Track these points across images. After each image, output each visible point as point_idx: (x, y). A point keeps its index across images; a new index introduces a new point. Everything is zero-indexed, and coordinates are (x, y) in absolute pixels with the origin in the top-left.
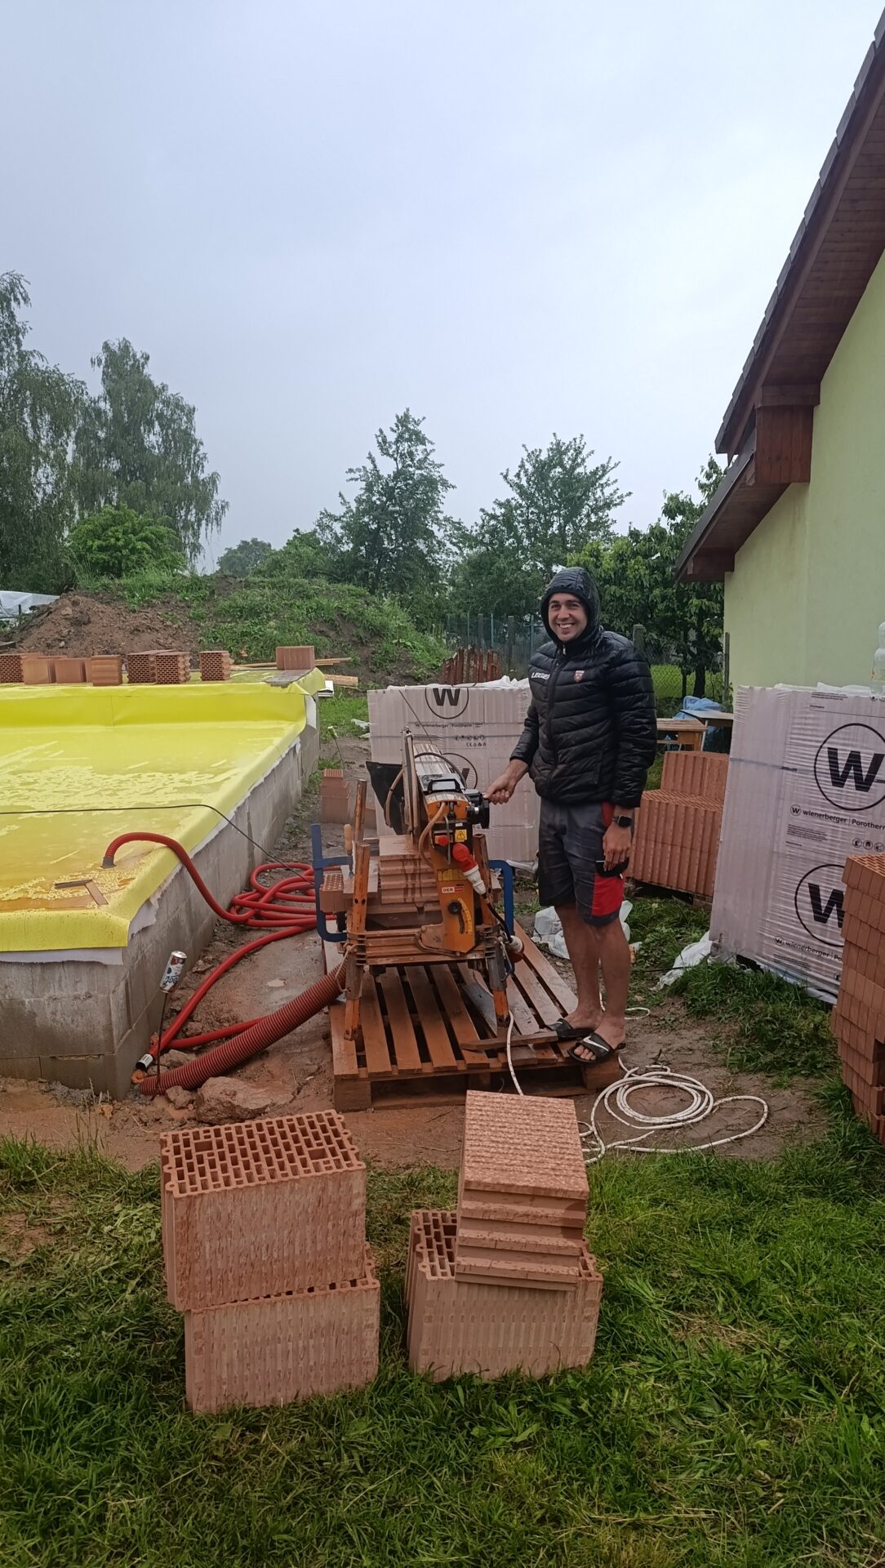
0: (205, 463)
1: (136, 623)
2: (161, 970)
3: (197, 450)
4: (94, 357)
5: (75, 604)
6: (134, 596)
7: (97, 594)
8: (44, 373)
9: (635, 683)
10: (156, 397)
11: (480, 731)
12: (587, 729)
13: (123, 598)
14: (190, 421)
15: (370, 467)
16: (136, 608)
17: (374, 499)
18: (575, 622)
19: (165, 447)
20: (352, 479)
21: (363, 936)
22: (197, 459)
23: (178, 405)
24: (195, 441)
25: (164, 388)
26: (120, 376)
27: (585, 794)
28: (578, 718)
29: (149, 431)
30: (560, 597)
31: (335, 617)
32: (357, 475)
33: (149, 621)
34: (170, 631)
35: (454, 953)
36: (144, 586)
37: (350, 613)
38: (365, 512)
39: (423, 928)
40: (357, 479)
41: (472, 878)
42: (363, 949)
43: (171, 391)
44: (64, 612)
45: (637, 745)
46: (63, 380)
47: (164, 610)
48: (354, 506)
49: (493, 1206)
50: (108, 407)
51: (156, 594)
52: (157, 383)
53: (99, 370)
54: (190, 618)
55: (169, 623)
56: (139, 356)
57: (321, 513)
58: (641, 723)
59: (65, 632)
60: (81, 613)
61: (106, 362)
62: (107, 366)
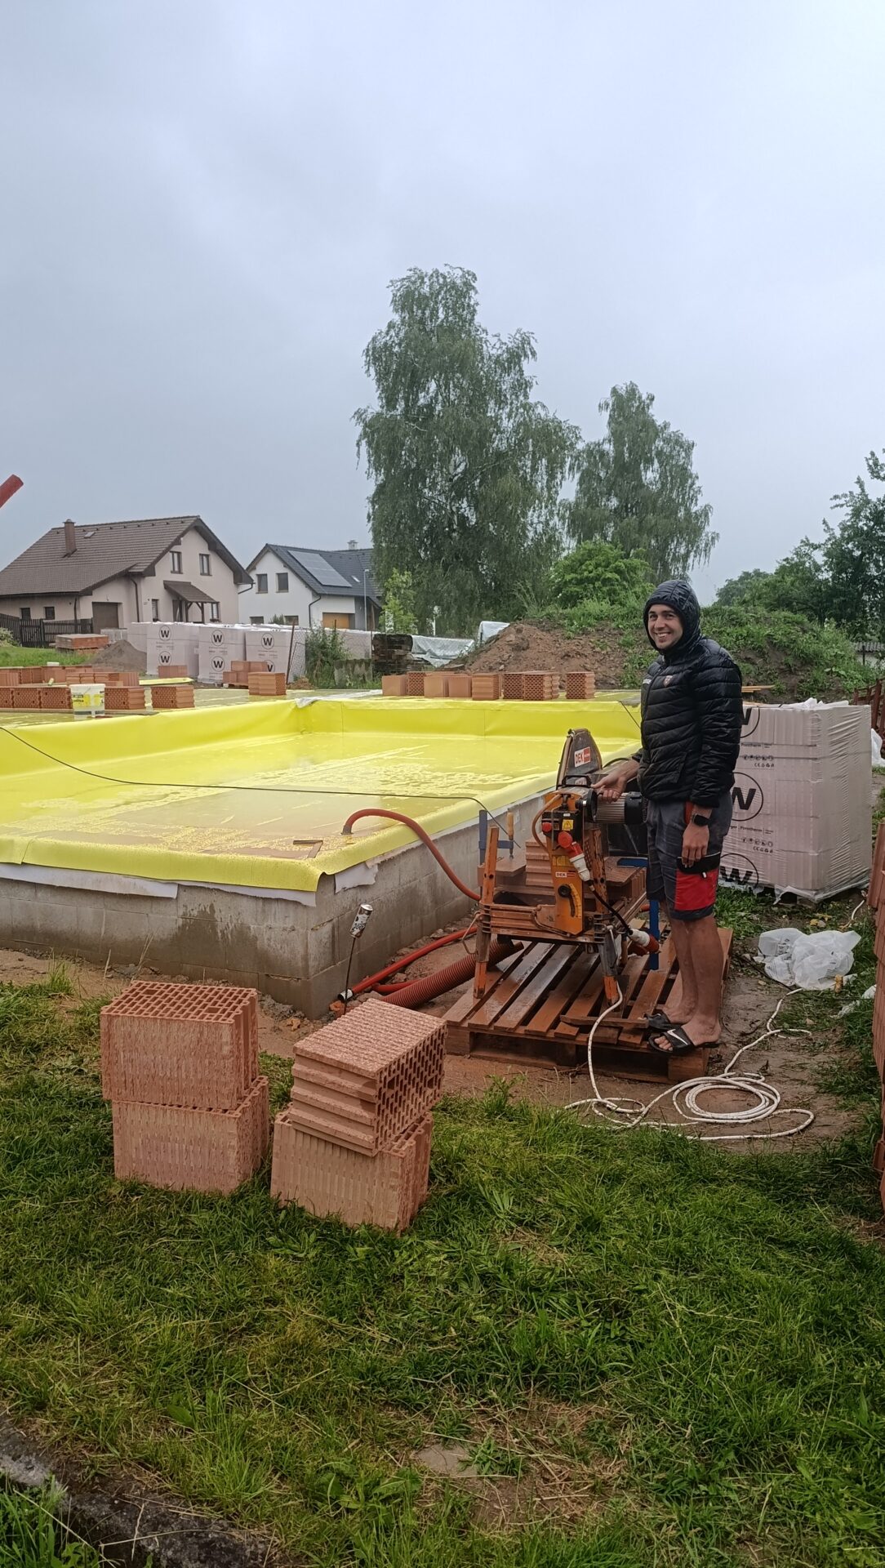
0: (699, 496)
1: (567, 649)
2: (354, 918)
3: (693, 484)
4: (602, 402)
5: (519, 631)
6: (573, 624)
7: (540, 622)
8: (544, 422)
9: (715, 688)
10: (657, 435)
11: (768, 752)
12: (673, 731)
13: (562, 626)
14: (688, 456)
15: (857, 490)
16: (572, 635)
17: (861, 524)
18: (671, 631)
19: (662, 483)
20: (837, 506)
21: (488, 907)
22: (692, 492)
23: (677, 442)
24: (691, 476)
25: (666, 426)
26: (627, 419)
27: (669, 792)
28: (665, 720)
29: (648, 468)
30: (656, 608)
31: (764, 644)
32: (842, 501)
33: (580, 647)
34: (598, 657)
35: (566, 933)
36: (583, 615)
37: (781, 641)
38: (849, 539)
39: (539, 906)
40: (842, 506)
41: (577, 865)
42: (489, 918)
43: (672, 429)
44: (508, 639)
45: (714, 747)
46: (561, 428)
47: (597, 636)
48: (838, 533)
49: (313, 1072)
50: (612, 448)
51: (592, 621)
52: (659, 422)
53: (606, 415)
54: (619, 644)
55: (598, 649)
56: (644, 397)
57: (802, 542)
58: (720, 727)
59: (506, 656)
60: (523, 639)
61: (613, 405)
62: (613, 410)
